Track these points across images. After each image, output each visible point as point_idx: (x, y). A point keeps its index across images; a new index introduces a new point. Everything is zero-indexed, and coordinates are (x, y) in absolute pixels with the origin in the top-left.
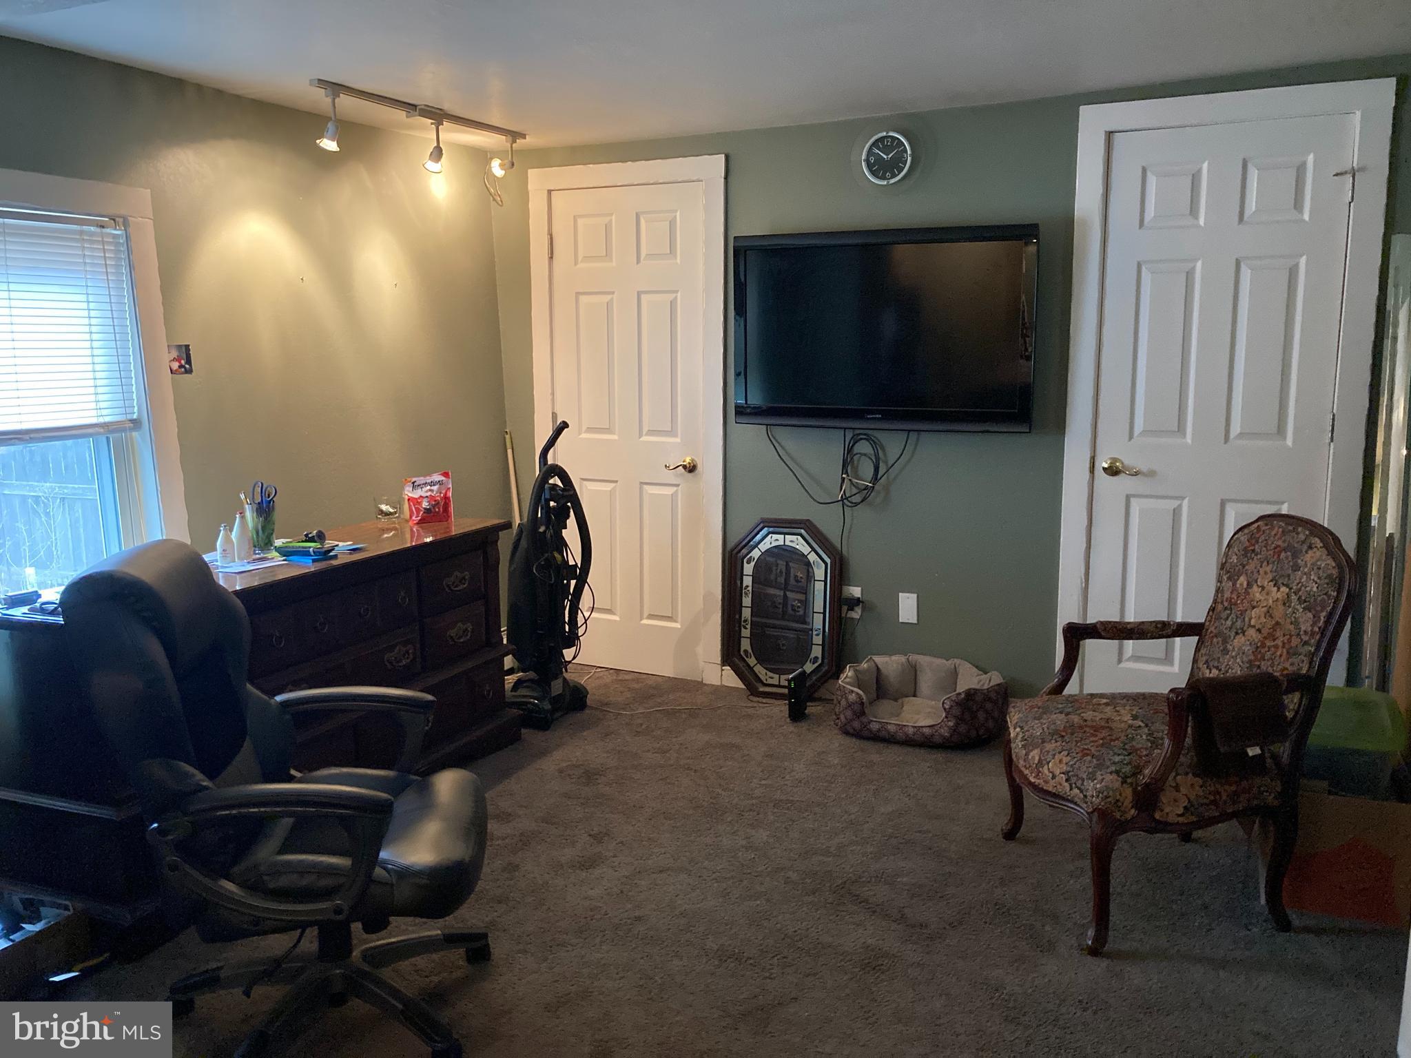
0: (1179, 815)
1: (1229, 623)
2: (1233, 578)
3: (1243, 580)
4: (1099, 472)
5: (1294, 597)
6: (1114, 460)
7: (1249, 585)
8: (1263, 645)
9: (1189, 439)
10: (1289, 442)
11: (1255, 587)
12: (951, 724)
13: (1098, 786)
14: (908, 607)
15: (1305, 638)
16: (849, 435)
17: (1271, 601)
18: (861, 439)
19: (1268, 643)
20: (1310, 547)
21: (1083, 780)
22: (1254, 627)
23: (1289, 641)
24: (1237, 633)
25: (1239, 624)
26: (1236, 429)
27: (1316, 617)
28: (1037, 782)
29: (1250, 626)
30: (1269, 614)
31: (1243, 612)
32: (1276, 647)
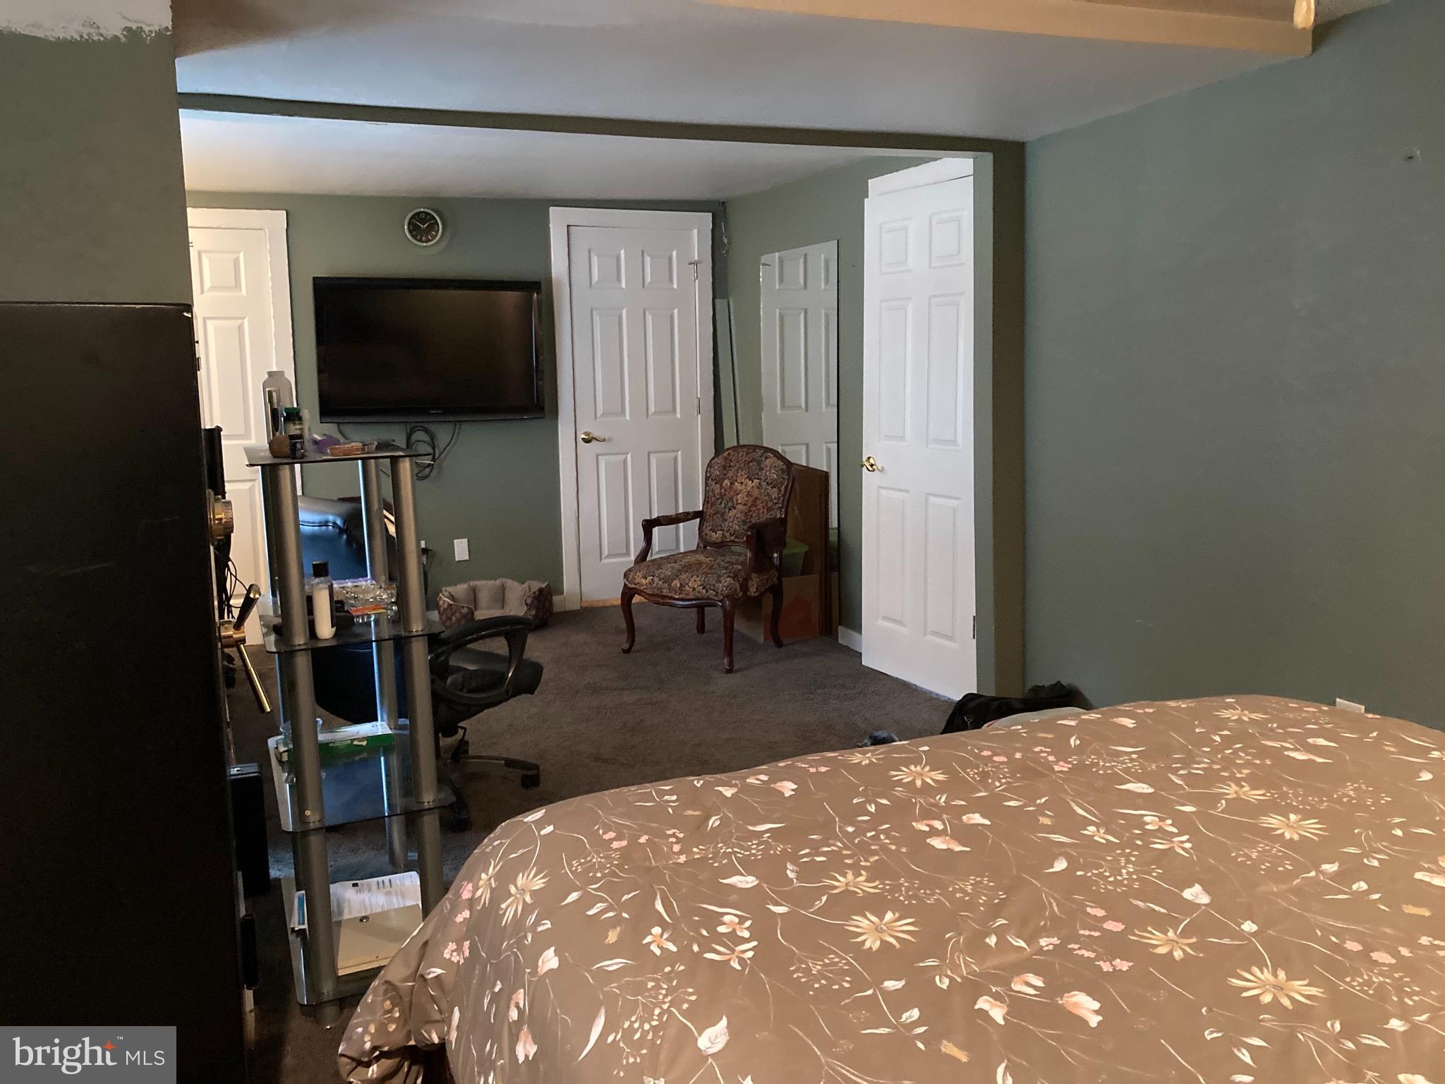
0: (755, 592)
1: (723, 505)
2: (719, 481)
3: (727, 482)
4: (580, 442)
5: (764, 484)
6: (586, 434)
7: (732, 484)
8: (750, 511)
9: (628, 417)
10: (679, 416)
11: (736, 484)
12: (533, 613)
13: (725, 584)
14: (461, 549)
15: (775, 501)
16: (409, 427)
17: (749, 489)
18: (418, 430)
19: (752, 509)
20: (766, 458)
21: (714, 585)
22: (740, 503)
23: (767, 504)
24: (730, 510)
25: (730, 504)
26: (652, 410)
27: (779, 490)
28: (681, 596)
29: (737, 504)
30: (749, 494)
31: (731, 499)
32: (759, 510)
